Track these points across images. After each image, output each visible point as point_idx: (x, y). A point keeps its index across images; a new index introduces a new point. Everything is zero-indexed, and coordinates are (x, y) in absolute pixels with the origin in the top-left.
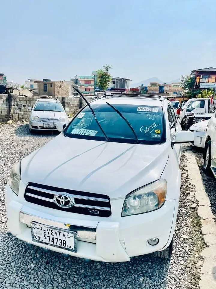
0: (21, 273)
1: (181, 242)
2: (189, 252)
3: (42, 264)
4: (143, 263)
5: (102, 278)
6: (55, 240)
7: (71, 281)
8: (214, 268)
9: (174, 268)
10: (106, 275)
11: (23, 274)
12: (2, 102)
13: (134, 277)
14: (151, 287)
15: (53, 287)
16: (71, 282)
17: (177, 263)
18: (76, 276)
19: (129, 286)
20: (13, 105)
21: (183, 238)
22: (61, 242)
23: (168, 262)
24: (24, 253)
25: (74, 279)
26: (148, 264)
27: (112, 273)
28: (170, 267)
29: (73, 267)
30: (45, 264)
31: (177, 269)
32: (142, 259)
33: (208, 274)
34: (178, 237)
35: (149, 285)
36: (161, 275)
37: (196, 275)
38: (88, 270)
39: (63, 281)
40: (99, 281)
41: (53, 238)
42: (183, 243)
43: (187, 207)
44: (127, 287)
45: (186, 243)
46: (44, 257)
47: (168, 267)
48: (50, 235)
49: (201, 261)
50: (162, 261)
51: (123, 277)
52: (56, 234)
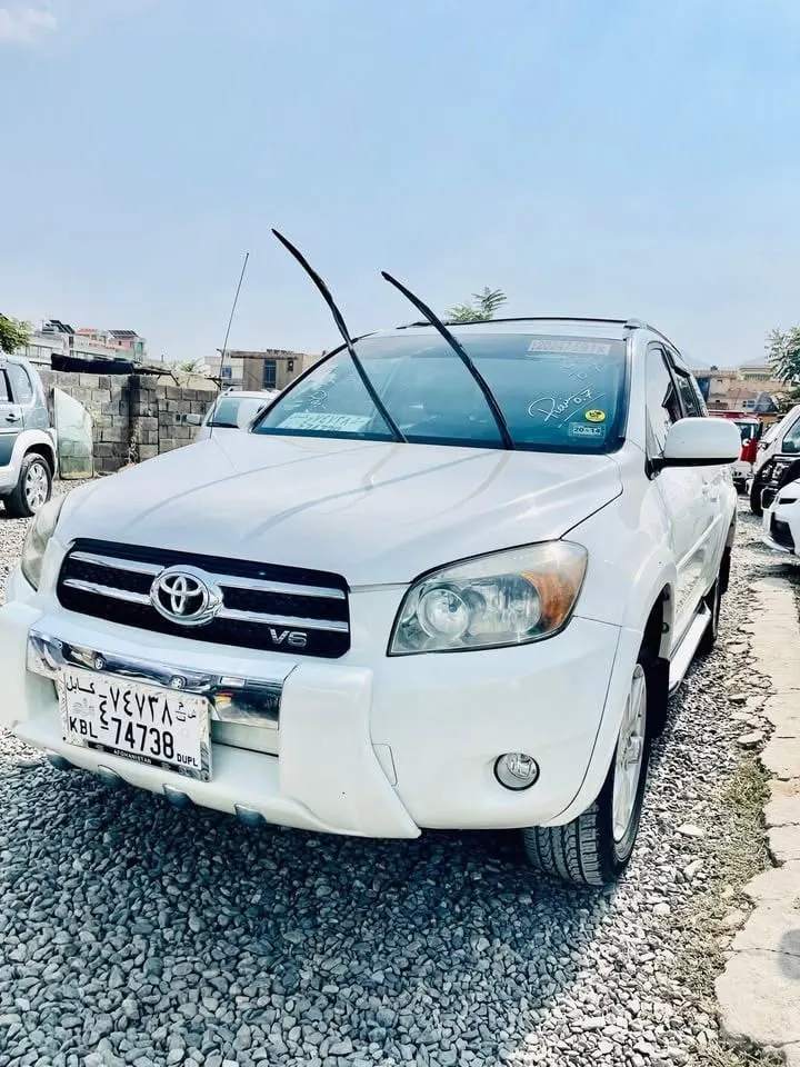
0: (28, 885)
1: (672, 846)
2: (699, 879)
3: (112, 864)
4: (499, 896)
5: (324, 926)
6: (137, 733)
7: (206, 922)
8: (789, 934)
9: (621, 924)
10: (341, 918)
11: (33, 886)
12: (107, 400)
13: (452, 935)
14: (513, 975)
15: (132, 936)
16: (204, 926)
17: (640, 910)
18: (226, 911)
19: (424, 962)
20: (141, 412)
21: (683, 835)
22: (157, 742)
23: (603, 902)
24: (57, 827)
25: (216, 918)
26: (516, 900)
27: (369, 914)
28: (606, 919)
29: (226, 882)
30: (124, 864)
31: (635, 929)
32: (500, 885)
33: (759, 954)
34: (663, 831)
35: (506, 969)
36: (565, 941)
37: (710, 955)
38: (278, 898)
39: (173, 922)
40: (310, 933)
41: (130, 724)
42: (678, 849)
43: (725, 744)
44: (415, 964)
45: (691, 852)
46: (128, 845)
47: (597, 920)
48: (121, 714)
49: (744, 910)
50: (578, 898)
51: (406, 932)
52: (141, 710)
